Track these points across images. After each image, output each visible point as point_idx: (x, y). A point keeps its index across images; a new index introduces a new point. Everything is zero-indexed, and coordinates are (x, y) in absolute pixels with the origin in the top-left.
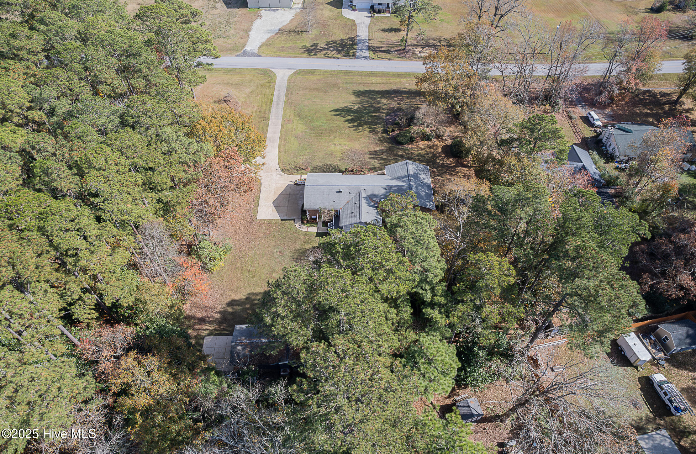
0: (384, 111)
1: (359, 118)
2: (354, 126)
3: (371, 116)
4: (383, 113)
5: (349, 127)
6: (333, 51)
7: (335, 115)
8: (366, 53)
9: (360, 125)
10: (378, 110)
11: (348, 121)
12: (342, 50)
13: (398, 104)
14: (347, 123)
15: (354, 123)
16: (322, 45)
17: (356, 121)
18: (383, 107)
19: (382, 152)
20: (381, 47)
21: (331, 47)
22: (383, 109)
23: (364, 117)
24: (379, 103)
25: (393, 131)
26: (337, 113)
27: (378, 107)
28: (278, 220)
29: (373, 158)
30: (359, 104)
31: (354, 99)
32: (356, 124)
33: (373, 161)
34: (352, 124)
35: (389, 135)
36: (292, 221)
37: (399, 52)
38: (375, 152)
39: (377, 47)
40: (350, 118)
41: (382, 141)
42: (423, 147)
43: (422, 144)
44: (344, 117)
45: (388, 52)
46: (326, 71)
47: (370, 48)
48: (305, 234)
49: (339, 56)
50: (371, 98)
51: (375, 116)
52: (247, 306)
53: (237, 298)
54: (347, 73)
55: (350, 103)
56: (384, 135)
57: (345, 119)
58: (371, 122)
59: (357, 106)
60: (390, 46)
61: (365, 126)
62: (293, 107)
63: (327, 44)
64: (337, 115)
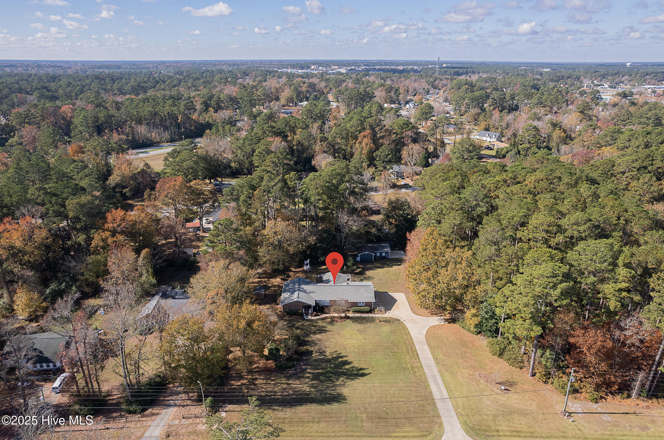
0: (308, 375)
1: (337, 366)
2: (341, 357)
3: (323, 369)
4: (310, 373)
5: (346, 356)
7: (364, 369)
9: (336, 360)
10: (316, 377)
11: (349, 363)
13: (290, 384)
15: (342, 361)
17: (339, 363)
18: (308, 380)
19: (315, 333)
22: (308, 377)
23: (331, 368)
24: (312, 386)
26: (361, 372)
27: (314, 380)
29: (323, 327)
30: (336, 385)
31: (343, 390)
32: (340, 360)
33: (324, 324)
34: (344, 359)
38: (320, 333)
40: (347, 367)
41: (314, 343)
44: (353, 367)
50: (322, 392)
51: (319, 369)
55: (348, 386)
56: (310, 348)
57: (350, 366)
58: (323, 362)
59: (341, 381)
61: (330, 357)
64: (361, 369)
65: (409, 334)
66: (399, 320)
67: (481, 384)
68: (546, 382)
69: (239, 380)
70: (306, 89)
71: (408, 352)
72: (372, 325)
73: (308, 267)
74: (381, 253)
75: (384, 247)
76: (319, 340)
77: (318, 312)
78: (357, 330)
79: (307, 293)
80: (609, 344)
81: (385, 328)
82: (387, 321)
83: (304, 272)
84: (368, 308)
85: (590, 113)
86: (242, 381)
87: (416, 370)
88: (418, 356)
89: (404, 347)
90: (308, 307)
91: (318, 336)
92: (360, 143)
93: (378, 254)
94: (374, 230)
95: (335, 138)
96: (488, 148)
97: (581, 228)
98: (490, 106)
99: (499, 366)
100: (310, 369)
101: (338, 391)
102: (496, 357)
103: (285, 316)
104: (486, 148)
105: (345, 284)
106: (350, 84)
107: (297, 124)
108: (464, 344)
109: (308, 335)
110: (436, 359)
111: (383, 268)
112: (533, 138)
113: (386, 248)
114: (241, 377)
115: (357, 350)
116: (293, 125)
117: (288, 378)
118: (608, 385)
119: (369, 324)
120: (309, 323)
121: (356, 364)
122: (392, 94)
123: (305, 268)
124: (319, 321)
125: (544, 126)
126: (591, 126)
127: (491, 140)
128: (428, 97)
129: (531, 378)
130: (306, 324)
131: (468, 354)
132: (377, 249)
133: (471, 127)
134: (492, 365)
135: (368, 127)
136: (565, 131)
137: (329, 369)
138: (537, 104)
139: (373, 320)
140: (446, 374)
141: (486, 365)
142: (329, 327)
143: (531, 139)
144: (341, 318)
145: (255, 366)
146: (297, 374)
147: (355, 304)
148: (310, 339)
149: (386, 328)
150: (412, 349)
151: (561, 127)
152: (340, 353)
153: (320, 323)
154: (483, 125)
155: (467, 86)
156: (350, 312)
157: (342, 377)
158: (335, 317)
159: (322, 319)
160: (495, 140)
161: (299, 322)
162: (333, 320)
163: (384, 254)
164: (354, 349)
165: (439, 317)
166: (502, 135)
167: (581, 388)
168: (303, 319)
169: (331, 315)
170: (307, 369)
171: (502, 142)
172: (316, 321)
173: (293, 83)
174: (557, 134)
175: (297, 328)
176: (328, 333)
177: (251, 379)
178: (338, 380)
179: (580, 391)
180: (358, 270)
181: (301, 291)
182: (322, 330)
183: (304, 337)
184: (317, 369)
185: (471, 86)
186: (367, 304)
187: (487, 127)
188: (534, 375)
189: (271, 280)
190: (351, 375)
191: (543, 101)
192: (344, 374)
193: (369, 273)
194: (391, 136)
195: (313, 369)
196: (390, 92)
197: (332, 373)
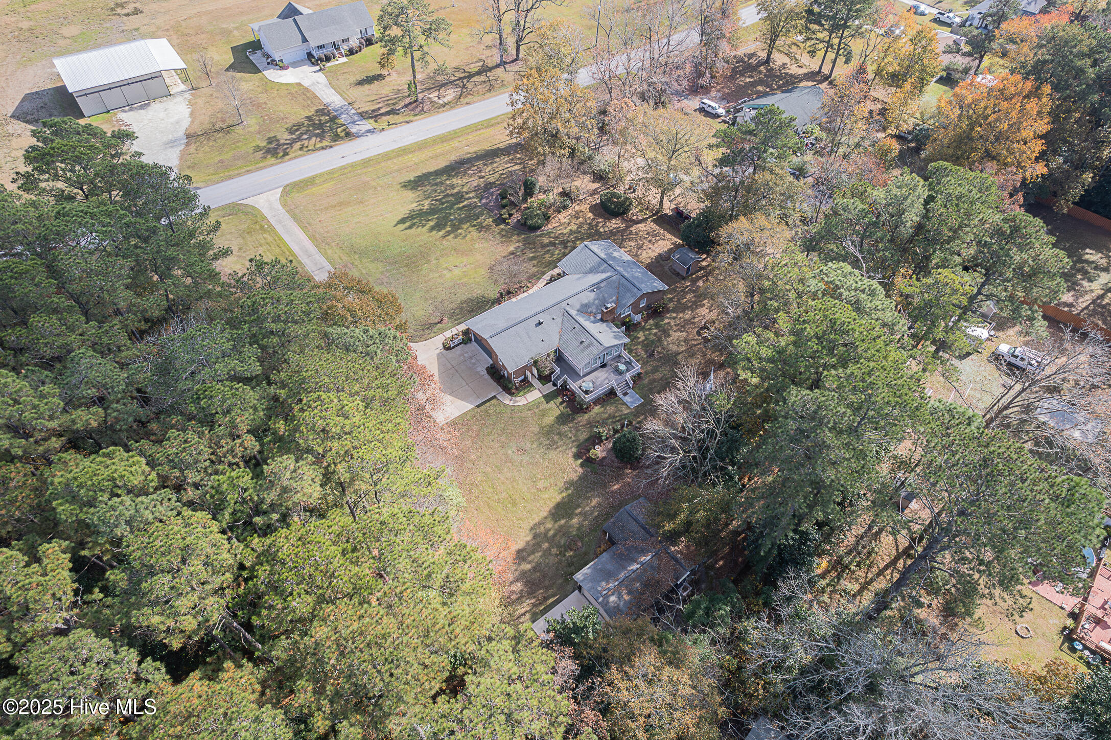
0: (471, 195)
1: (445, 219)
2: (449, 233)
3: (459, 209)
4: (471, 198)
5: (444, 237)
6: (309, 138)
7: (406, 229)
8: (365, 125)
9: (455, 228)
10: (460, 197)
11: (432, 229)
12: (323, 131)
13: (480, 178)
14: (434, 232)
15: (444, 228)
16: (284, 137)
17: (446, 224)
18: (464, 190)
19: (521, 250)
20: (379, 109)
21: (302, 134)
22: (467, 193)
23: (450, 214)
24: (452, 187)
25: (510, 215)
26: (408, 224)
27: (458, 193)
28: (473, 409)
29: (519, 263)
30: (427, 198)
31: (413, 195)
32: (449, 229)
34: (443, 232)
35: (508, 224)
36: (495, 400)
37: (411, 107)
38: (512, 253)
39: (373, 111)
40: (431, 223)
41: (506, 236)
42: (567, 220)
43: (563, 217)
44: (423, 226)
45: (392, 112)
46: (332, 172)
47: (363, 116)
48: (529, 407)
49: (325, 143)
50: (436, 184)
51: (464, 206)
52: (546, 545)
53: (520, 545)
54: (366, 163)
55: (412, 203)
56: (502, 226)
57: (427, 227)
58: (467, 217)
59: (426, 203)
60: (390, 102)
61: (465, 226)
62: (333, 244)
63: (291, 131)
64: (410, 227)
76: (503, 243)
81: (424, 313)
91: (511, 248)
100: (475, 203)
101: (418, 193)
109: (526, 242)
117: (490, 185)
146: (484, 192)
170: (480, 201)
175: (552, 245)
178: (430, 205)
183: (527, 237)
184: (467, 206)
190: (419, 215)
192: (429, 214)
195: (471, 204)
197: (444, 209)
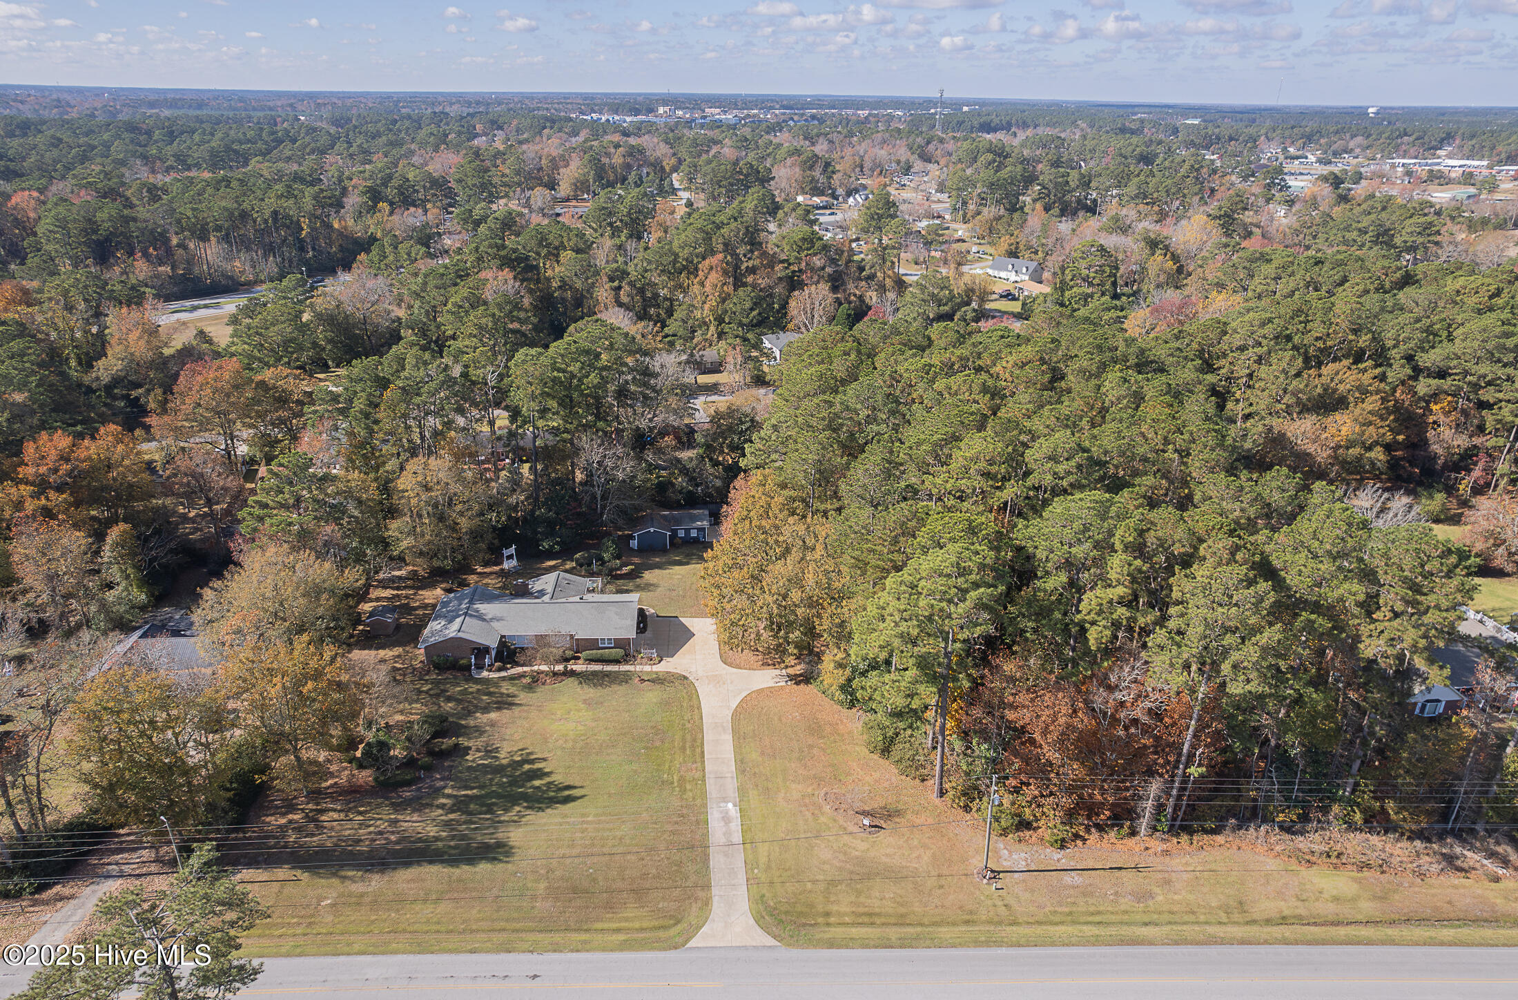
0: (443, 801)
2: (532, 762)
3: (481, 787)
4: (449, 796)
5: (544, 760)
7: (575, 787)
9: (517, 766)
10: (460, 805)
11: (544, 774)
14: (547, 770)
15: (529, 771)
17: (523, 774)
18: (440, 811)
19: (486, 709)
22: (442, 806)
23: (501, 785)
24: (445, 826)
26: (567, 793)
27: (453, 812)
29: (508, 695)
32: (527, 767)
33: (512, 690)
34: (537, 766)
35: (457, 741)
38: (499, 709)
40: (537, 783)
41: (479, 731)
44: (551, 783)
51: (472, 788)
57: (548, 779)
58: (486, 773)
59: (512, 815)
61: (504, 762)
64: (567, 788)
65: (699, 708)
66: (685, 678)
67: (823, 814)
68: (967, 809)
69: (283, 815)
70: (621, 160)
71: (683, 749)
72: (620, 690)
73: (514, 562)
74: (687, 531)
75: (694, 519)
76: (493, 724)
77: (505, 663)
78: (585, 701)
79: (484, 620)
80: (1083, 721)
81: (650, 694)
82: (658, 680)
83: (503, 574)
84: (619, 652)
85: (1248, 217)
86: (290, 816)
87: (688, 787)
88: (703, 757)
89: (678, 737)
90: (481, 651)
91: (493, 715)
92: (702, 284)
93: (681, 534)
94: (680, 481)
95: (646, 271)
96: (1009, 296)
97: (1061, 469)
98: (1035, 201)
99: (877, 775)
100: (453, 787)
101: (500, 835)
102: (876, 757)
103: (428, 673)
104: (1002, 296)
105: (577, 599)
106: (726, 151)
107: (565, 240)
108: (815, 729)
109: (470, 713)
110: (741, 763)
111: (688, 564)
112: (1096, 272)
113: (701, 520)
114: (290, 807)
115: (570, 745)
116: (557, 243)
117: (398, 807)
118: (1091, 809)
119: (615, 687)
120: (479, 687)
121: (557, 778)
122: (817, 173)
123: (506, 565)
124: (504, 684)
125: (1128, 247)
126: (1226, 246)
127: (1018, 279)
128: (905, 180)
129: (937, 801)
130: (474, 688)
131: (815, 751)
132: (678, 521)
133: (982, 248)
134: (861, 773)
135: (720, 247)
136: (1175, 258)
137: (494, 788)
138: (1137, 196)
139: (625, 678)
140: (753, 794)
141: (848, 774)
142: (523, 697)
143: (1092, 275)
144: (555, 674)
145: (330, 782)
146: (421, 798)
147: (593, 644)
148: (472, 723)
149: (651, 696)
150: (694, 740)
151: (1167, 248)
152: (531, 753)
153: (506, 688)
154: (1005, 243)
155: (990, 157)
156: (580, 662)
157: (519, 805)
158: (542, 672)
159: (512, 678)
160: (1027, 278)
161: (458, 684)
162: (536, 679)
163: (694, 534)
164: (566, 741)
165: (778, 672)
166: (1041, 267)
167: (1037, 820)
168: (470, 679)
169: (536, 668)
170: (444, 787)
171: (1041, 282)
172: (495, 683)
173: (592, 147)
174: (1158, 263)
175: (449, 699)
176: (516, 710)
177: (311, 810)
178: (506, 810)
179: (1035, 825)
180: (626, 570)
181: (471, 616)
182: (504, 703)
183: (461, 718)
184: (467, 788)
185: (1001, 154)
186: (620, 643)
187: (1013, 247)
188: (942, 793)
189: (420, 592)
190: (540, 800)
191: (1151, 190)
192: (525, 797)
193: (649, 576)
194: (773, 268)
195: (459, 788)
196: (811, 168)
197: (499, 796)
